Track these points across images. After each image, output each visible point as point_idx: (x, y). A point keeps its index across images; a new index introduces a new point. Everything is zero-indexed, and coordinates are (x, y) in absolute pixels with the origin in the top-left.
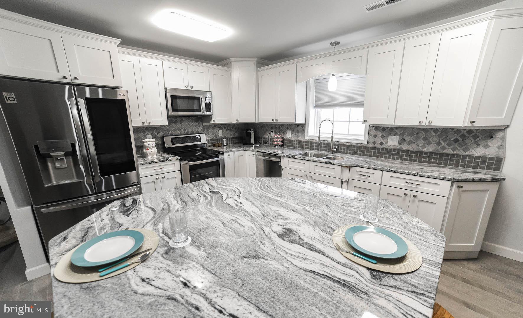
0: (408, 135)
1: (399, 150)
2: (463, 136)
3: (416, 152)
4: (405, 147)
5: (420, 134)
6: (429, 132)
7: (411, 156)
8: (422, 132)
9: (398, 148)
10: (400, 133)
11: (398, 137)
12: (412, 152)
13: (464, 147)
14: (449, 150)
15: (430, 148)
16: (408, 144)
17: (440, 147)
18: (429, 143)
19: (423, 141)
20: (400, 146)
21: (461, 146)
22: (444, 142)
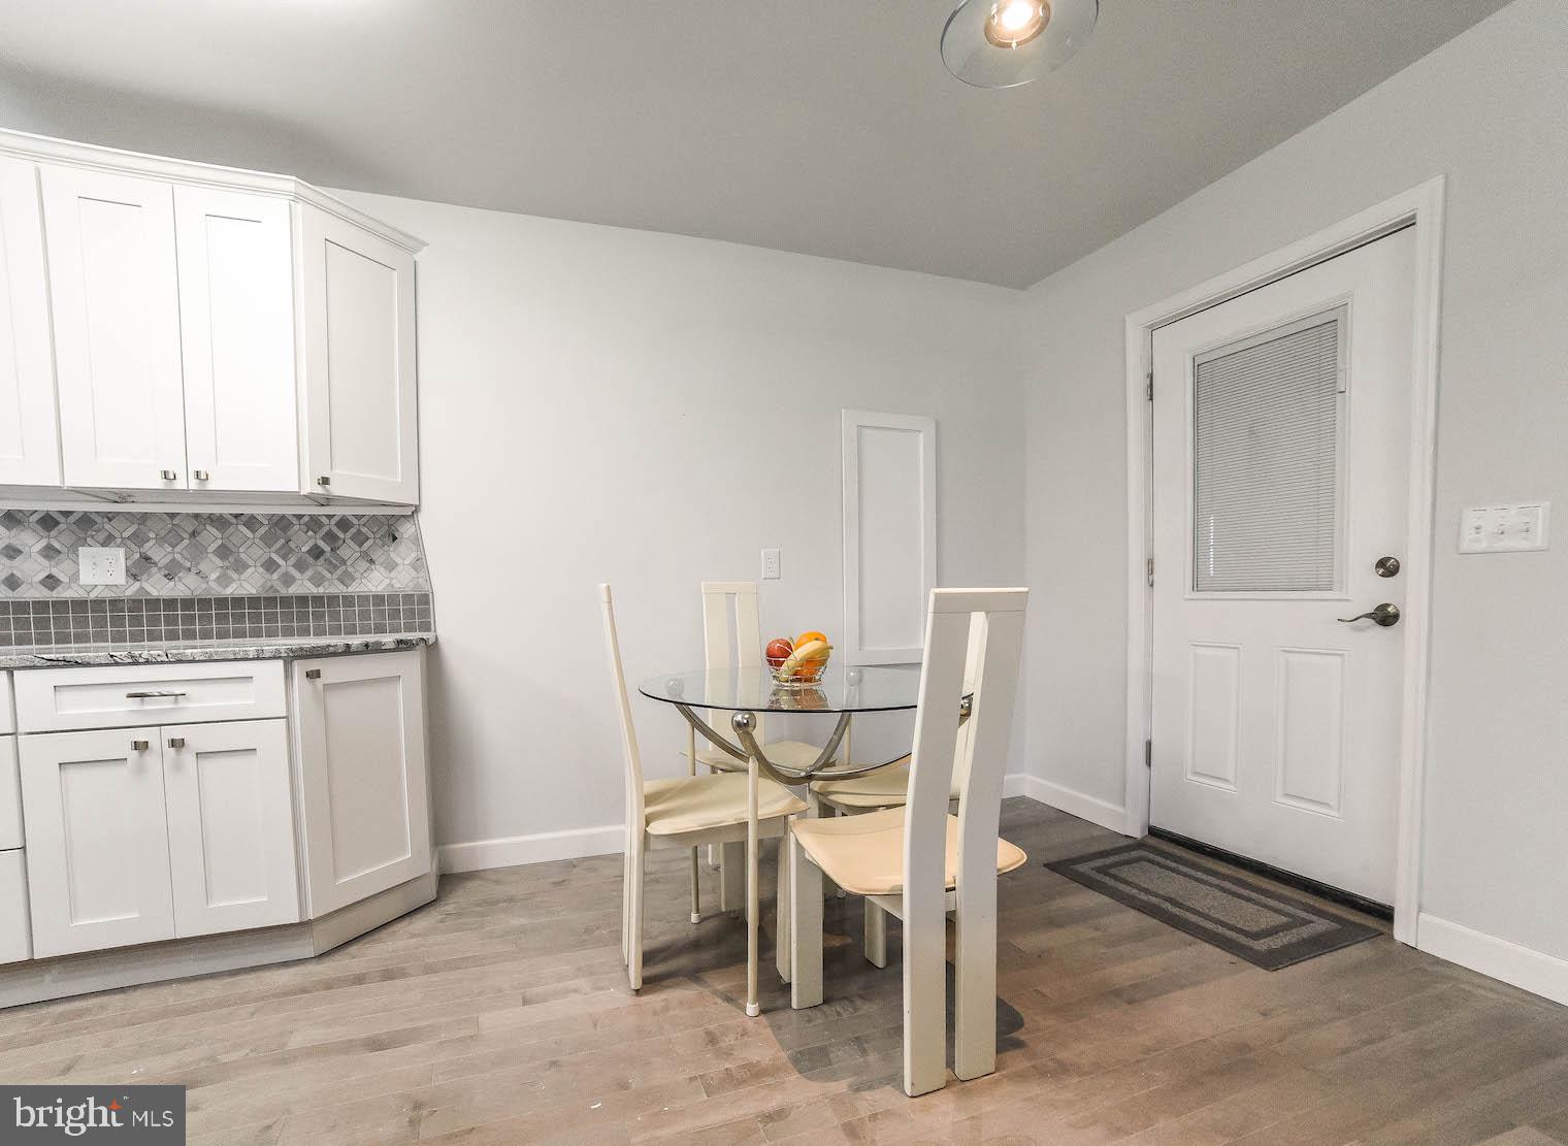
0: (160, 540)
1: (136, 604)
2: (330, 537)
3: (204, 603)
4: (157, 587)
5: (204, 538)
6: (232, 529)
7: (190, 620)
8: (209, 527)
9: (129, 593)
10: (126, 535)
11: (121, 552)
12: (188, 603)
13: (339, 572)
14: (303, 586)
15: (247, 584)
16: (165, 576)
17: (275, 576)
18: (241, 566)
19: (219, 562)
20: (138, 584)
21: (332, 568)
22: (285, 557)
